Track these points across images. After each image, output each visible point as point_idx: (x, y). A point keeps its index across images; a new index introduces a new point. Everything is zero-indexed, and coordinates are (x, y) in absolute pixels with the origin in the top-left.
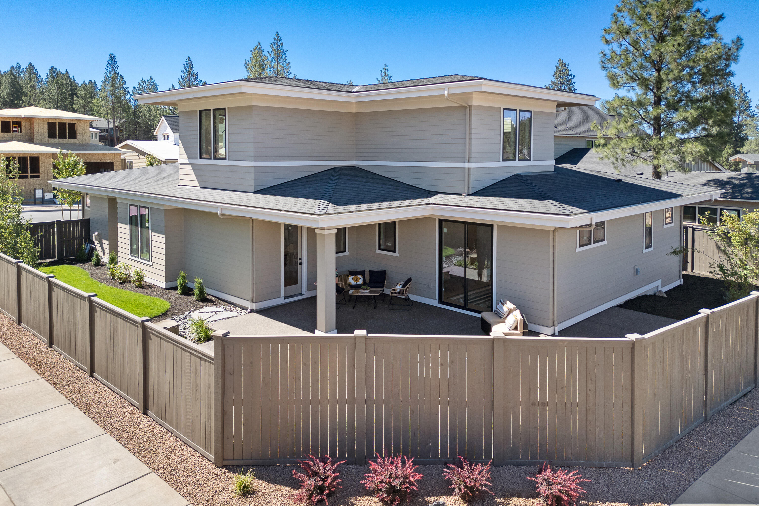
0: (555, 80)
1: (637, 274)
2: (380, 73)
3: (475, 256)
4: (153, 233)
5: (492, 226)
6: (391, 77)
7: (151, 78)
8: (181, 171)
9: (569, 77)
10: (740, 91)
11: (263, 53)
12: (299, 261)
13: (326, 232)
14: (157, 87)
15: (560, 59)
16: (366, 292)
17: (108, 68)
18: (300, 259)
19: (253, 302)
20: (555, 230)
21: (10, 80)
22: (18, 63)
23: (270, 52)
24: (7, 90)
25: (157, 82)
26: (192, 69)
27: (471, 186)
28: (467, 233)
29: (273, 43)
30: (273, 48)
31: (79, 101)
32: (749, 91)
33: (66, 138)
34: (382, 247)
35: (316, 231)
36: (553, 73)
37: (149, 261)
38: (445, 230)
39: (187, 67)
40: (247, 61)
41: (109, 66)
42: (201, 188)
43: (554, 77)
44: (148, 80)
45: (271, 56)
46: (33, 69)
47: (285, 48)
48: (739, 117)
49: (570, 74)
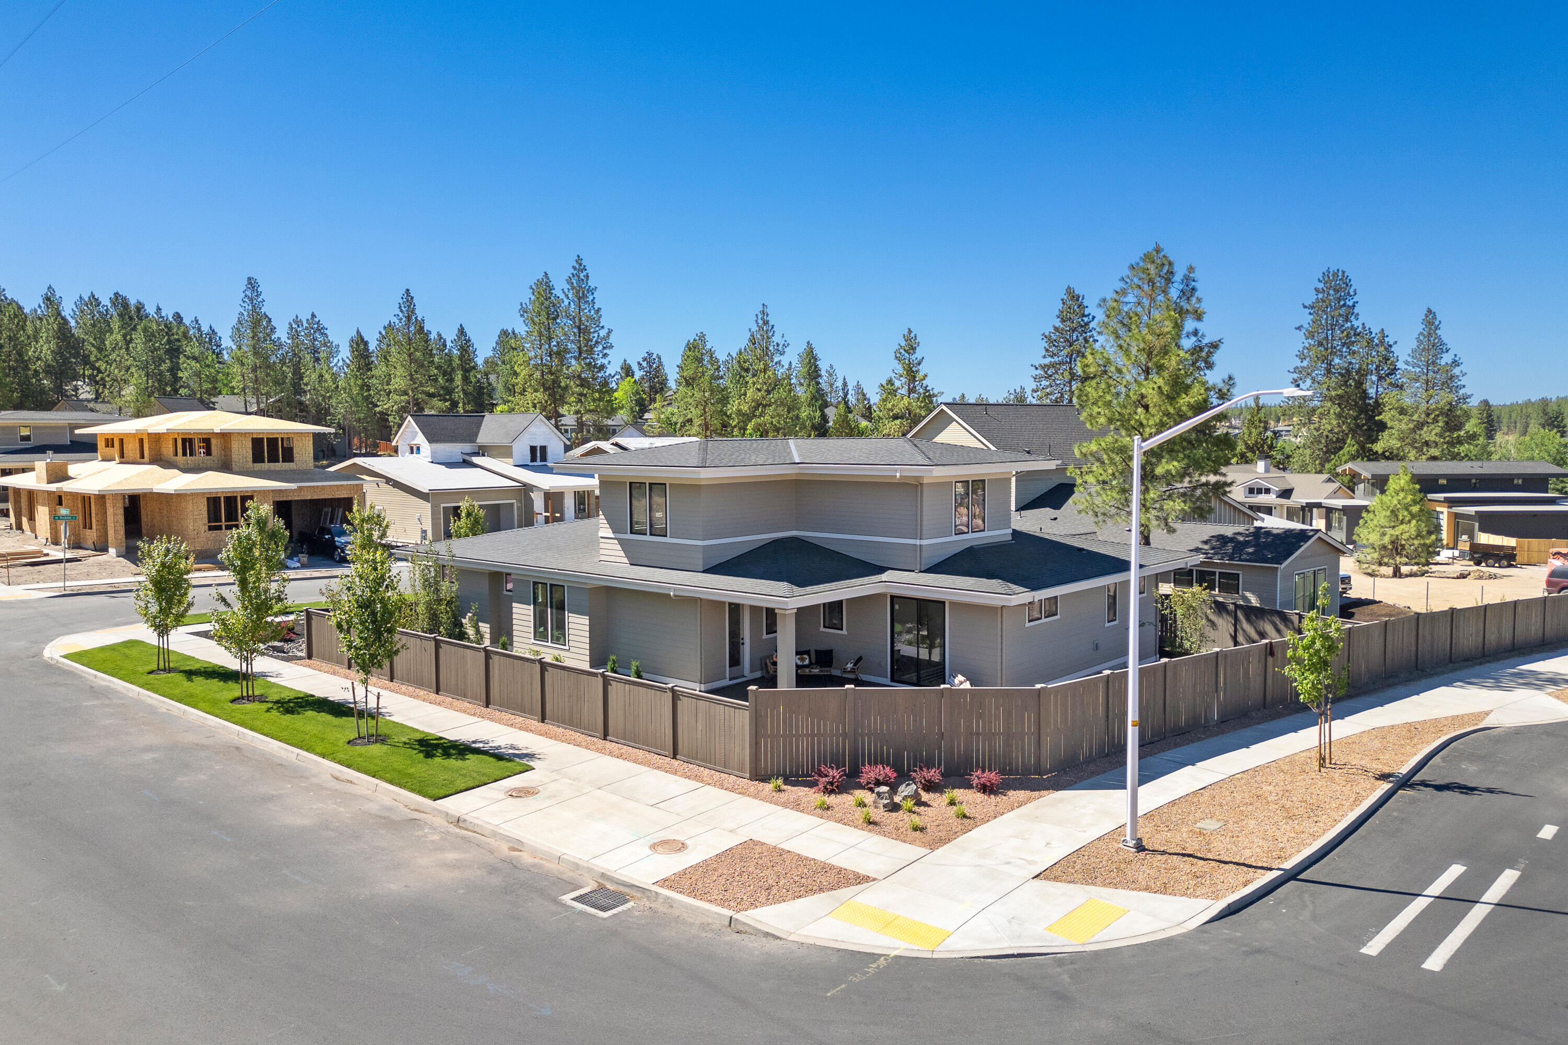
0: (1060, 324)
1: (1097, 649)
2: (755, 319)
3: (925, 633)
4: (570, 615)
5: (944, 603)
6: (773, 327)
7: (313, 316)
8: (602, 546)
9: (1084, 318)
10: (1381, 342)
11: (553, 291)
12: (741, 641)
13: (788, 612)
14: (326, 331)
15: (1069, 288)
16: (816, 671)
17: (245, 305)
18: (743, 639)
19: (701, 683)
20: (1003, 607)
21: (55, 327)
22: (50, 287)
23: (566, 291)
24: (53, 346)
25: (324, 323)
26: (413, 311)
27: (923, 563)
28: (919, 609)
29: (571, 276)
30: (572, 283)
31: (188, 364)
32: (1396, 343)
33: (278, 461)
34: (827, 625)
35: (776, 611)
36: (1058, 313)
37: (565, 645)
38: (897, 607)
39: (405, 307)
40: (524, 305)
41: (246, 300)
42: (631, 565)
43: (1059, 319)
44: (308, 320)
45: (568, 298)
46: (98, 305)
47: (592, 283)
48: (1377, 388)
49: (1086, 313)
